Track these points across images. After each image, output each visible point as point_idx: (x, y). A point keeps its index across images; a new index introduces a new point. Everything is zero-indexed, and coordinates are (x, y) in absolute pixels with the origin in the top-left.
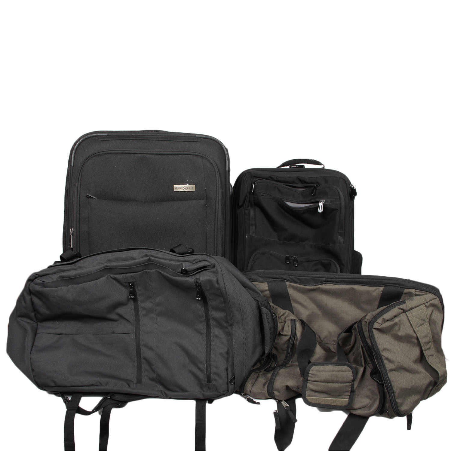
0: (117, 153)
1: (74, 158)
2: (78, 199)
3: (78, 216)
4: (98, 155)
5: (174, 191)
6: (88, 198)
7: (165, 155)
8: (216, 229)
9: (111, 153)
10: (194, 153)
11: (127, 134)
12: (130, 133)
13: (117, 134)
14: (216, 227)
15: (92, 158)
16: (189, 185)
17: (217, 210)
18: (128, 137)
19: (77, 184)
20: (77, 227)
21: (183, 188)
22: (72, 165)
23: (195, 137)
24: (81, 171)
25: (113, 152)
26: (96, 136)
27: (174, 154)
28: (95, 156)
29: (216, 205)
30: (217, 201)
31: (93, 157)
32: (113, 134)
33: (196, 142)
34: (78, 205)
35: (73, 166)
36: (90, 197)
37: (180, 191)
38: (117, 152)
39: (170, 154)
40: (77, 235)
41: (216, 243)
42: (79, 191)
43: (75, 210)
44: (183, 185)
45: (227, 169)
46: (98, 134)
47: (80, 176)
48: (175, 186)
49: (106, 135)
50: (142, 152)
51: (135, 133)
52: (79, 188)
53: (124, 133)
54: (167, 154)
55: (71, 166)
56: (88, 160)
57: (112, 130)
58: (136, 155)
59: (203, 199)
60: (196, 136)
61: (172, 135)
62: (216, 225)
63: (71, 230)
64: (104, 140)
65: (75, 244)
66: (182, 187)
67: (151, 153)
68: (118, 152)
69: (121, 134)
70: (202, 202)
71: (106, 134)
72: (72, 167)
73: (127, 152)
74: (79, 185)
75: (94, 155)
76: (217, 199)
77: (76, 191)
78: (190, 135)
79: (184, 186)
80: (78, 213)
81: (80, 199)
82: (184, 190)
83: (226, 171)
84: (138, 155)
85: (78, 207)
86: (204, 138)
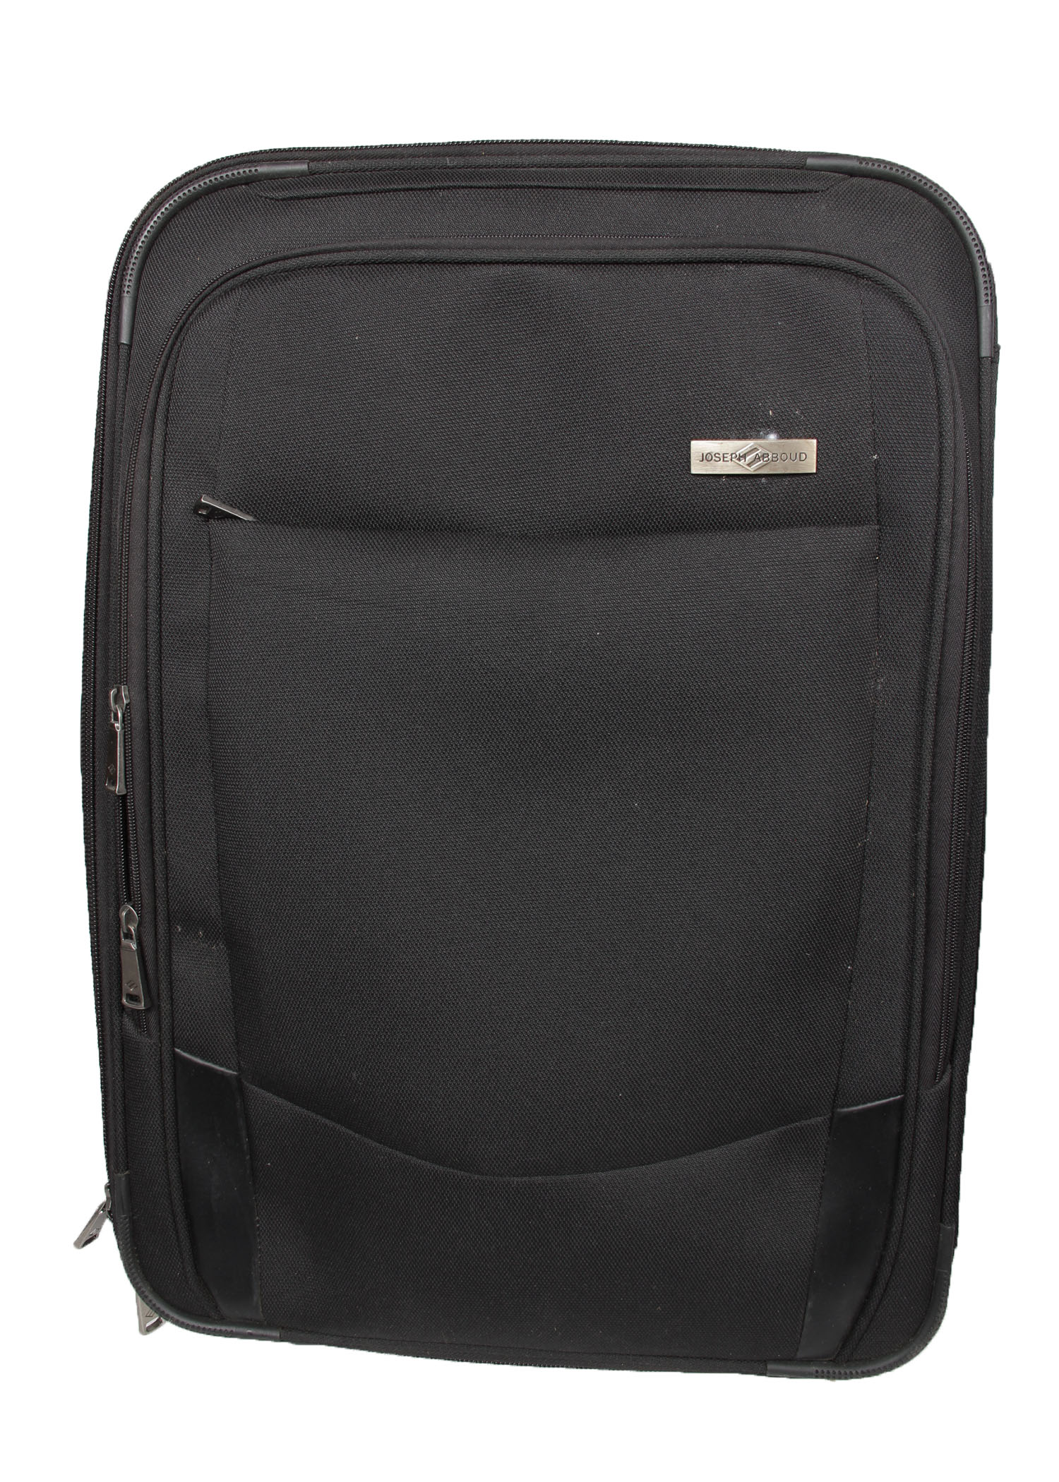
0: (365, 263)
1: (135, 300)
2: (153, 523)
3: (153, 616)
4: (261, 278)
5: (693, 472)
6: (207, 518)
7: (644, 268)
8: (932, 695)
9: (331, 265)
10: (809, 256)
11: (420, 162)
12: (437, 155)
13: (364, 164)
14: (933, 680)
15: (226, 293)
16: (781, 437)
17: (942, 587)
18: (425, 173)
19: (143, 444)
20: (147, 677)
21: (744, 456)
22: (124, 339)
23: (803, 167)
24: (165, 368)
25: (343, 256)
26: (248, 181)
27: (689, 262)
28: (242, 285)
29: (935, 557)
30: (946, 533)
31: (232, 289)
32: (343, 164)
33: (810, 192)
34: (153, 558)
35: (130, 346)
36: (214, 514)
37: (728, 476)
38: (362, 255)
39: (669, 263)
40: (147, 722)
41: (927, 774)
42: (155, 482)
43: (136, 588)
44: (745, 438)
45: (985, 351)
46: (263, 169)
47: (163, 396)
48: (699, 447)
49: (302, 174)
50: (505, 255)
51: (462, 155)
52: (156, 469)
53: (402, 157)
54: (652, 263)
55: (118, 344)
56: (206, 309)
57: (335, 145)
58: (475, 272)
59: (857, 522)
60: (810, 161)
61: (673, 159)
62: (934, 668)
63: (118, 698)
64: (291, 198)
65: (139, 773)
66: (742, 451)
67: (562, 255)
68: (370, 255)
69: (384, 163)
70: (857, 538)
71: (304, 167)
72: (123, 351)
73: (422, 254)
74: (157, 449)
75: (241, 278)
76: (946, 521)
77: (140, 480)
78: (771, 160)
79: (750, 443)
80: (153, 602)
81: (160, 523)
82: (751, 470)
83: (979, 358)
84: (485, 269)
85: (153, 568)
86: (852, 173)
